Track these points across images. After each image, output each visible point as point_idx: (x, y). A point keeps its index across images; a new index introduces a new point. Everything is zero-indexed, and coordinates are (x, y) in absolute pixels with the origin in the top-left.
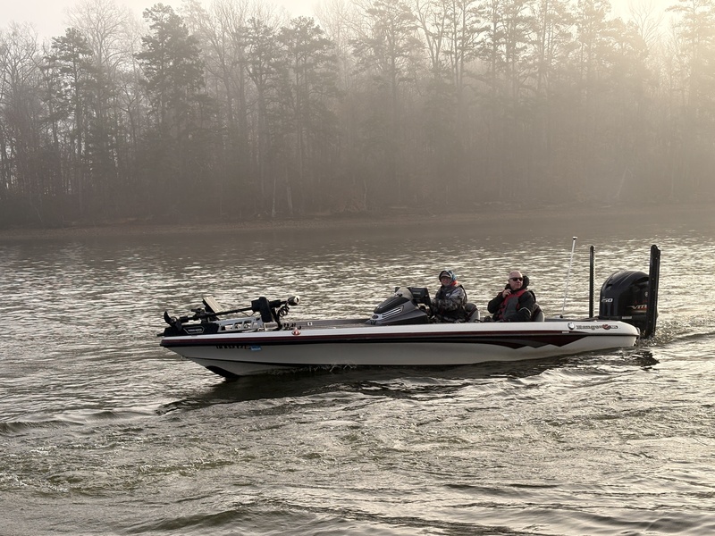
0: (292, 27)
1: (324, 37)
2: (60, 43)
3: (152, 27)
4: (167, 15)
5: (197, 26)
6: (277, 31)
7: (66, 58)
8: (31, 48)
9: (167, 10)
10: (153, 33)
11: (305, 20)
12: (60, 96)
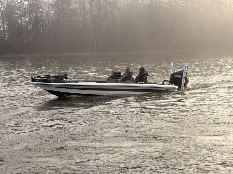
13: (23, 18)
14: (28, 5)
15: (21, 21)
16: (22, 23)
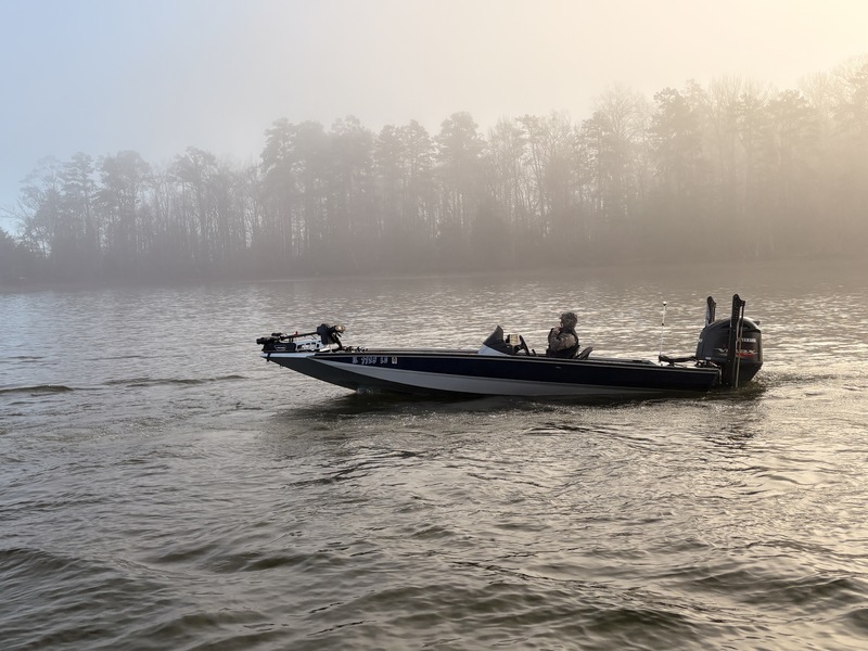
0: (779, 99)
1: (807, 105)
2: (588, 124)
3: (660, 107)
4: (673, 97)
5: (696, 104)
6: (766, 103)
7: (593, 136)
8: (566, 129)
9: (673, 92)
10: (661, 111)
11: (791, 92)
12: (586, 165)
13: (584, 187)
14: (596, 156)
15: (581, 193)
16: (582, 198)
